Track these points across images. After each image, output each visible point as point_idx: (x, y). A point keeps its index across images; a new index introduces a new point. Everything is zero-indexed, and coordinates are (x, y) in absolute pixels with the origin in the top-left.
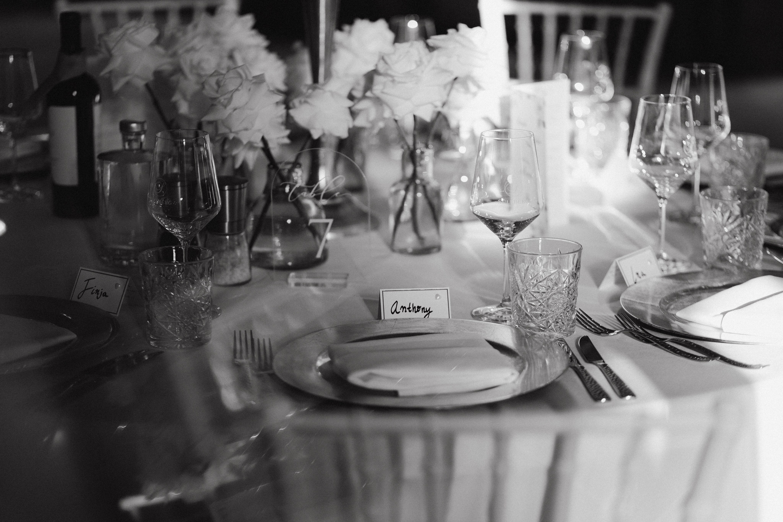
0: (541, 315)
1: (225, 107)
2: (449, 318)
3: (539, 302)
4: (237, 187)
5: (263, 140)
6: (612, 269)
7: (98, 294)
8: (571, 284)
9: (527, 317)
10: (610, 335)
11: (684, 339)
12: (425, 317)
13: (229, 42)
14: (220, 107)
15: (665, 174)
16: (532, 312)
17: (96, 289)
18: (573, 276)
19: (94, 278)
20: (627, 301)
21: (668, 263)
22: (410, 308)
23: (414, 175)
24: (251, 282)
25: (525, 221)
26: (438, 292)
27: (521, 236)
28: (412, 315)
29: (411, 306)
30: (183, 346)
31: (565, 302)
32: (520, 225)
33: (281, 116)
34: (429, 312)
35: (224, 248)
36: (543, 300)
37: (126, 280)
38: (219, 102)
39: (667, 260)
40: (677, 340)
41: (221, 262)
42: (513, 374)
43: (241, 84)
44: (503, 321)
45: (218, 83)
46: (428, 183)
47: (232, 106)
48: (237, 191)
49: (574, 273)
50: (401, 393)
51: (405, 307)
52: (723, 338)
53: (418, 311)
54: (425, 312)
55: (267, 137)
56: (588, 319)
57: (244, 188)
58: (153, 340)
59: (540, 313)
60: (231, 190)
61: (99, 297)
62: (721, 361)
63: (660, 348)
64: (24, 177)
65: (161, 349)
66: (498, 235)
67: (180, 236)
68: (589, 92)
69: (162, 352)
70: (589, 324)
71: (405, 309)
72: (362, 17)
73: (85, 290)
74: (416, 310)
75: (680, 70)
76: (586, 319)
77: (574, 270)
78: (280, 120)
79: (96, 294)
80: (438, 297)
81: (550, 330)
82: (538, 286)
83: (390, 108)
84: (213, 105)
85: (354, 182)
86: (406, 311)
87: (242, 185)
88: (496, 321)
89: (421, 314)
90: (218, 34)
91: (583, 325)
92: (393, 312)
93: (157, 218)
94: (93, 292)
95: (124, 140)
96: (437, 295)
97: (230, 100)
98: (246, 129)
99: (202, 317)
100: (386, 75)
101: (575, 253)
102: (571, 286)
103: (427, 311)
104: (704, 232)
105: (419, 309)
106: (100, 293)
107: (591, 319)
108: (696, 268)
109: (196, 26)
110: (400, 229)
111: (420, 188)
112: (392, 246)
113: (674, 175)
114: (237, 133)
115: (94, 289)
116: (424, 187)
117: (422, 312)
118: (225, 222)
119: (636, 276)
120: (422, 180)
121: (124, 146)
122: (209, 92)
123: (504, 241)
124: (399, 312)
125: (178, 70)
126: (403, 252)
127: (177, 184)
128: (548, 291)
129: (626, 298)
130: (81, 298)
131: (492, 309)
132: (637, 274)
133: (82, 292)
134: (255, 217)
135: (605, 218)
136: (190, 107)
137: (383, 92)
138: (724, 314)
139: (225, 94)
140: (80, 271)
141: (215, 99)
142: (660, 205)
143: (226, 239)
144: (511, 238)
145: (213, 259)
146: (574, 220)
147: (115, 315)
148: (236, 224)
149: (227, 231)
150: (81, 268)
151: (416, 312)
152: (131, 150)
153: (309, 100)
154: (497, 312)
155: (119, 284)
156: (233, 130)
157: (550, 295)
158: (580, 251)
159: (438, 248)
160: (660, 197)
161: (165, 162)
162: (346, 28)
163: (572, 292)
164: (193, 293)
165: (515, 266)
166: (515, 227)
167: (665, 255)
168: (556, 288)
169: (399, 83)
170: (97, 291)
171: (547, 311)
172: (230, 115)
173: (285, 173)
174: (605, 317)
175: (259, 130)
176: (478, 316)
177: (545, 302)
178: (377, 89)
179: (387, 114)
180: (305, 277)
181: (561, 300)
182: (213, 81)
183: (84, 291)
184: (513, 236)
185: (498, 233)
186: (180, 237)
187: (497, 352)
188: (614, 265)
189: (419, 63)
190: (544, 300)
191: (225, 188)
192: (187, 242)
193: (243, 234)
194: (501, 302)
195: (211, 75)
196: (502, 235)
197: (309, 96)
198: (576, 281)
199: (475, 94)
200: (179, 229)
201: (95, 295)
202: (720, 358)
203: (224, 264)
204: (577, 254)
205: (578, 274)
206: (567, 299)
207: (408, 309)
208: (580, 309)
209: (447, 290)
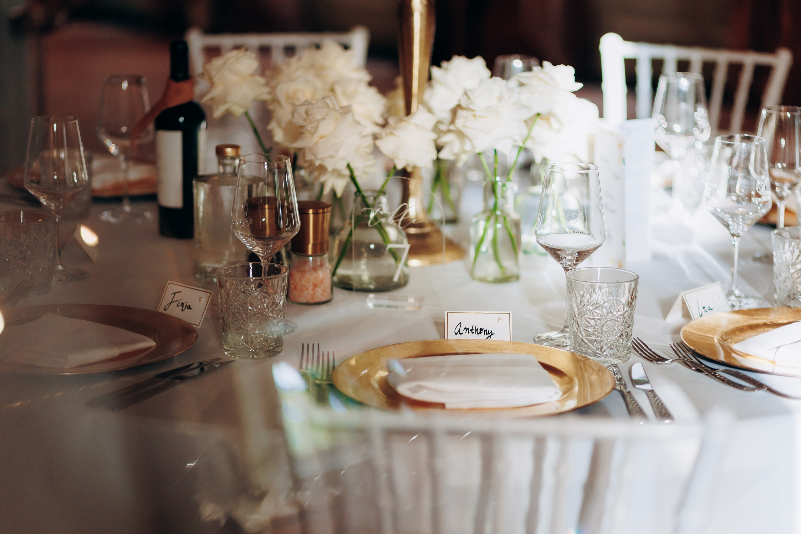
0: (595, 341)
1: (312, 134)
2: (510, 340)
3: (594, 328)
4: (321, 211)
5: (348, 166)
6: (678, 303)
7: (183, 306)
8: (626, 312)
9: (583, 343)
10: (664, 363)
11: (735, 370)
12: (487, 339)
13: (331, 76)
14: (307, 135)
15: (738, 212)
16: (586, 338)
17: (181, 302)
18: (628, 304)
19: (180, 292)
20: (687, 333)
21: (740, 299)
22: (473, 329)
23: (495, 207)
24: (332, 302)
25: (588, 251)
26: (502, 316)
27: (583, 265)
28: (475, 336)
29: (474, 328)
30: (255, 357)
31: (620, 329)
32: (582, 255)
33: (369, 146)
34: (491, 334)
35: (307, 269)
36: (597, 326)
37: (210, 294)
38: (307, 130)
39: (739, 297)
40: (731, 371)
41: (303, 282)
42: (556, 393)
43: (327, 114)
44: (564, 346)
45: (307, 113)
46: (508, 215)
47: (318, 134)
48: (321, 216)
49: (629, 302)
50: (447, 406)
51: (468, 329)
52: (776, 370)
53: (480, 333)
54: (487, 334)
55: (352, 166)
56: (645, 348)
57: (327, 212)
58: (226, 350)
59: (594, 338)
60: (316, 214)
61: (183, 309)
62: (768, 391)
63: (711, 377)
64: (134, 199)
65: (233, 358)
66: (561, 264)
67: (261, 254)
68: (687, 133)
69: (234, 361)
70: (645, 352)
71: (468, 330)
72: (460, 55)
73: (172, 302)
74: (479, 332)
75: (766, 113)
76: (643, 347)
77: (630, 299)
78: (369, 150)
79: (181, 306)
80: (500, 321)
81: (605, 356)
82: (592, 313)
83: (470, 141)
84: (302, 133)
85: (450, 214)
86: (469, 333)
87: (326, 210)
88: (558, 346)
89: (483, 336)
90: (322, 68)
91: (638, 352)
92: (456, 333)
93: (238, 236)
94: (179, 305)
95: (220, 163)
96: (499, 319)
97: (317, 127)
98: (331, 157)
99: (273, 330)
100: (468, 109)
101: (631, 282)
102: (626, 315)
103: (489, 334)
104: (775, 270)
105: (481, 331)
106: (185, 305)
107: (647, 347)
108: (768, 305)
109: (300, 59)
110: (481, 258)
111: (501, 219)
112: (471, 273)
113: (748, 213)
114: (322, 160)
115: (179, 302)
116: (505, 218)
117: (484, 334)
118: (308, 243)
119: (702, 310)
120: (502, 211)
121: (219, 169)
122: (299, 121)
123: (566, 270)
124: (463, 333)
125: (276, 101)
126: (483, 280)
127: (265, 207)
128: (602, 318)
129: (687, 330)
130: (167, 310)
131: (554, 335)
132: (704, 308)
133: (168, 304)
134: (341, 242)
135: (690, 257)
136: (285, 135)
137: (464, 126)
138: (778, 348)
139: (312, 123)
140: (168, 285)
141: (302, 127)
142: (733, 243)
143: (309, 260)
144: (574, 267)
145: (285, 276)
146: (657, 257)
147: (197, 327)
148: (319, 246)
149: (310, 252)
150: (169, 282)
151: (478, 334)
152: (224, 173)
153: (395, 132)
154: (560, 338)
155: (202, 298)
156: (319, 157)
157: (604, 322)
158: (636, 280)
159: (517, 278)
160: (733, 235)
161: (254, 186)
162: (445, 64)
163: (628, 322)
164: (265, 307)
165: (572, 293)
166: (578, 256)
167: (737, 292)
168: (610, 315)
169: (480, 117)
170: (183, 304)
171: (601, 337)
172: (317, 142)
173: (370, 201)
174: (664, 346)
175: (344, 158)
176: (539, 341)
177: (599, 328)
178: (460, 123)
179: (468, 147)
180: (384, 299)
181: (618, 328)
182: (302, 110)
183: (170, 304)
184: (575, 265)
185: (561, 262)
186: (261, 256)
187: (546, 372)
188: (680, 298)
189: (500, 98)
190: (599, 326)
191: (309, 211)
192: (266, 260)
193: (326, 256)
194: (563, 328)
195: (302, 105)
196: (565, 264)
197: (395, 128)
198: (632, 310)
199: (558, 131)
200: (260, 248)
201: (180, 308)
202: (766, 388)
203: (306, 283)
204: (633, 283)
205: (634, 303)
206: (622, 327)
207: (471, 330)
208: (637, 337)
209: (510, 314)
